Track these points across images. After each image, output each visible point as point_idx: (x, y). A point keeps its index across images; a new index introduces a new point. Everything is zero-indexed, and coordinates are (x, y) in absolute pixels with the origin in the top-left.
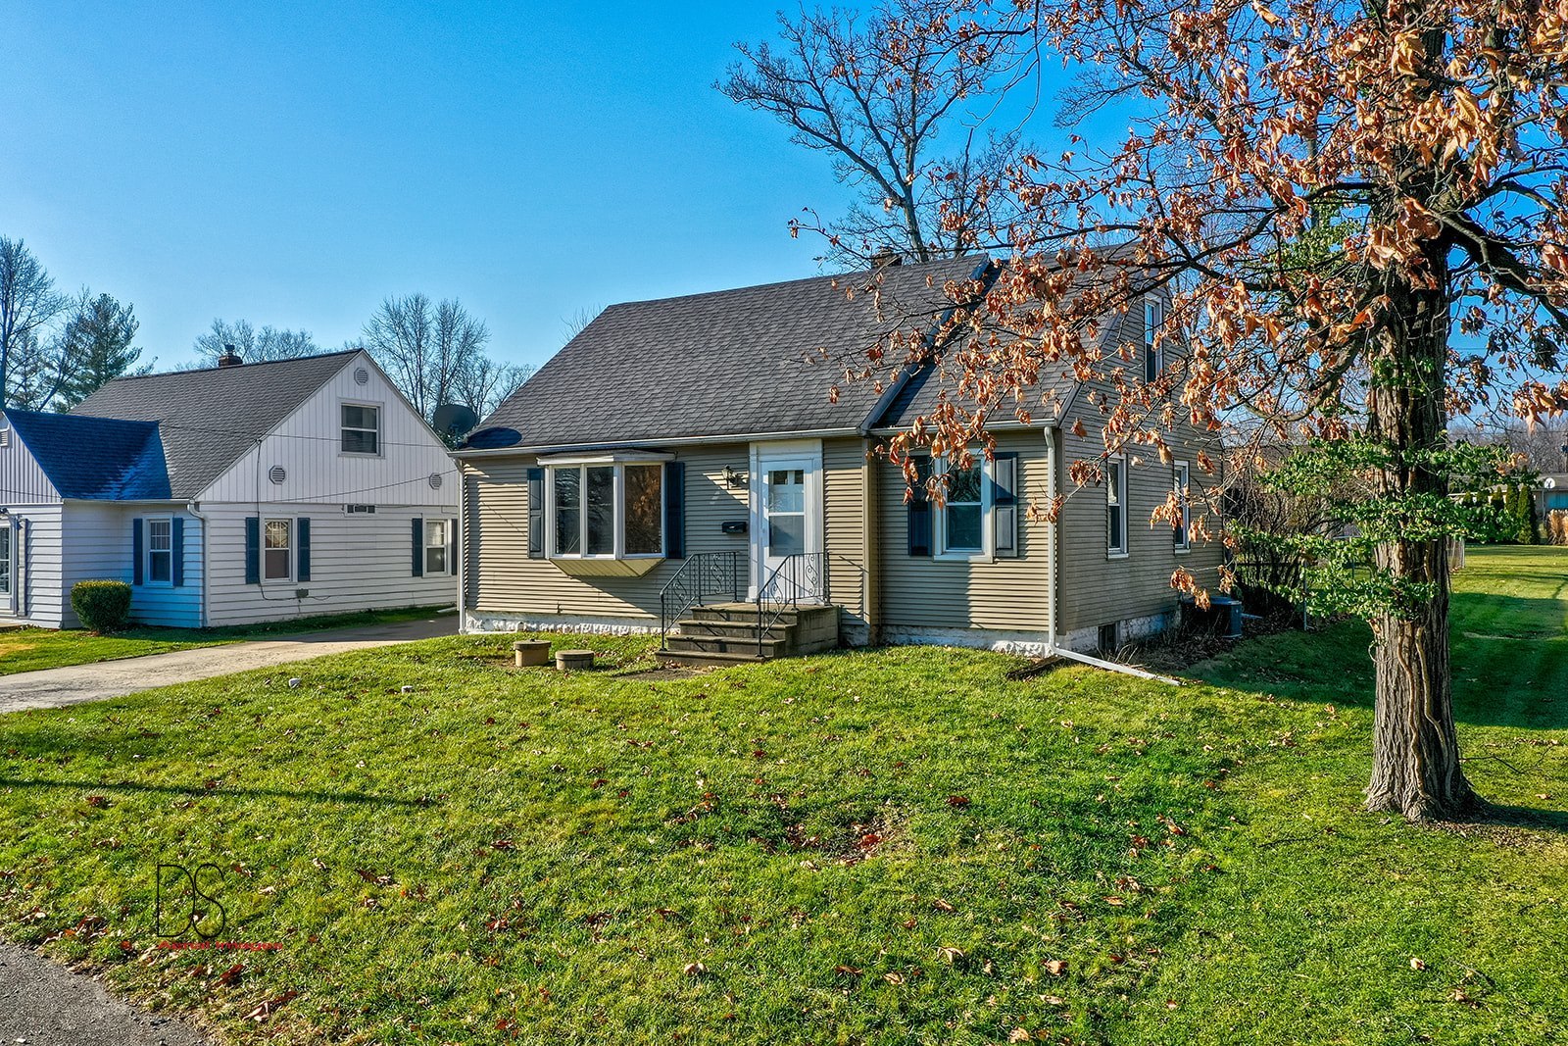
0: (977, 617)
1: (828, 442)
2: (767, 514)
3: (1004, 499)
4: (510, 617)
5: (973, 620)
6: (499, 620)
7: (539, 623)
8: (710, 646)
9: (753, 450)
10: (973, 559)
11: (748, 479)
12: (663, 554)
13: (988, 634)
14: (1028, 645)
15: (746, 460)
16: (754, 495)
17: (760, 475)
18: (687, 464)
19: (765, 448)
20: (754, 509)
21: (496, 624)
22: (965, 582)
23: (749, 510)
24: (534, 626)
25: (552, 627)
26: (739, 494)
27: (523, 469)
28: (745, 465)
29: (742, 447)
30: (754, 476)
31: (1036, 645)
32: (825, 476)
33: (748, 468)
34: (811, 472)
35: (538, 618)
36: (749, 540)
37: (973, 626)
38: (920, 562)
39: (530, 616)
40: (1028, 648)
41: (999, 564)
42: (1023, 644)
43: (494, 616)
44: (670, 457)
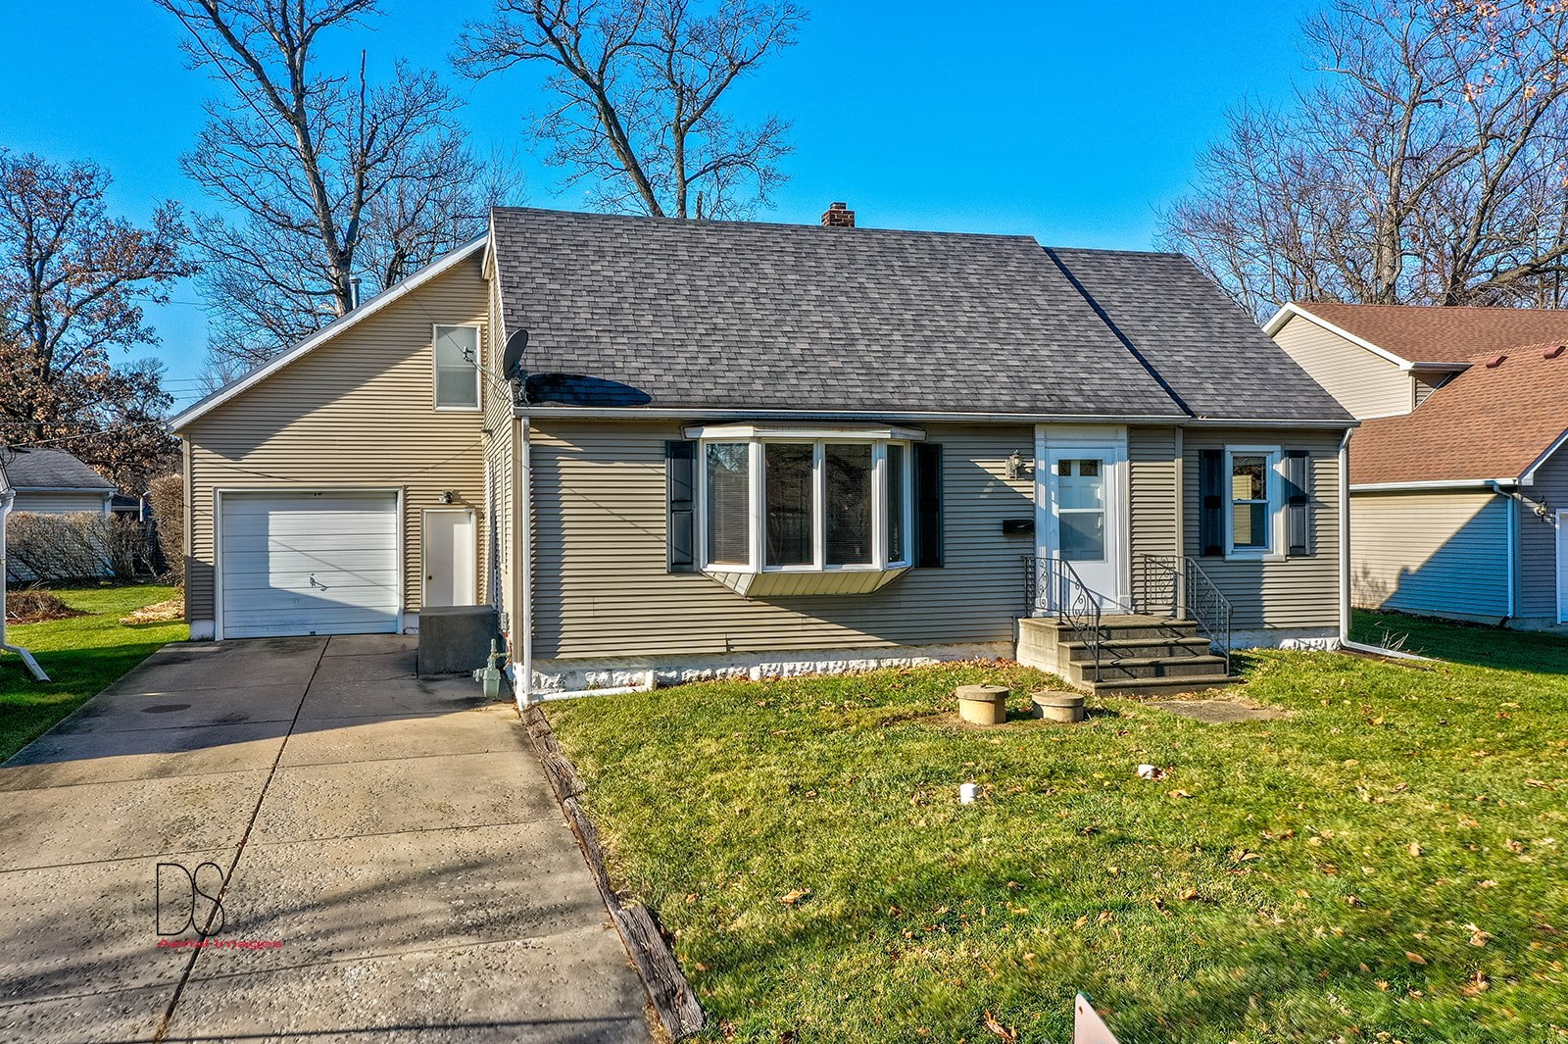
0: (1272, 616)
1: (1136, 431)
2: (1056, 510)
3: (1297, 497)
4: (622, 665)
5: (1266, 620)
6: (598, 671)
7: (679, 669)
8: (1141, 670)
9: (1039, 434)
10: (1266, 557)
11: (1034, 469)
12: (908, 560)
13: (1275, 632)
14: (1313, 641)
15: (1030, 446)
16: (1042, 488)
17: (1045, 463)
18: (945, 445)
19: (1054, 433)
20: (1042, 504)
21: (591, 679)
22: (1258, 581)
23: (1034, 505)
24: (673, 674)
25: (708, 672)
26: (1020, 486)
27: (657, 441)
28: (1030, 452)
29: (1026, 430)
30: (1041, 465)
31: (1319, 640)
32: (1131, 467)
33: (1034, 456)
34: (1113, 463)
35: (679, 662)
36: (1034, 543)
37: (1267, 626)
38: (1213, 562)
39: (658, 662)
40: (1313, 644)
41: (1290, 563)
42: (1307, 641)
43: (585, 666)
44: (918, 435)
